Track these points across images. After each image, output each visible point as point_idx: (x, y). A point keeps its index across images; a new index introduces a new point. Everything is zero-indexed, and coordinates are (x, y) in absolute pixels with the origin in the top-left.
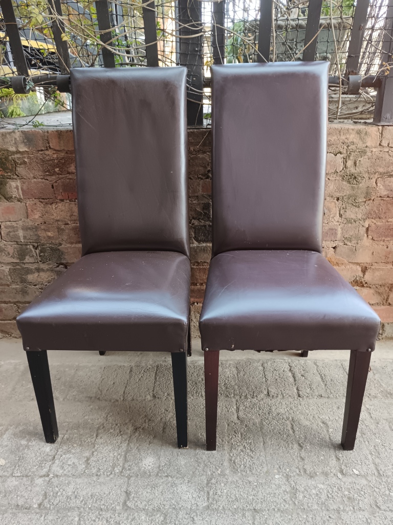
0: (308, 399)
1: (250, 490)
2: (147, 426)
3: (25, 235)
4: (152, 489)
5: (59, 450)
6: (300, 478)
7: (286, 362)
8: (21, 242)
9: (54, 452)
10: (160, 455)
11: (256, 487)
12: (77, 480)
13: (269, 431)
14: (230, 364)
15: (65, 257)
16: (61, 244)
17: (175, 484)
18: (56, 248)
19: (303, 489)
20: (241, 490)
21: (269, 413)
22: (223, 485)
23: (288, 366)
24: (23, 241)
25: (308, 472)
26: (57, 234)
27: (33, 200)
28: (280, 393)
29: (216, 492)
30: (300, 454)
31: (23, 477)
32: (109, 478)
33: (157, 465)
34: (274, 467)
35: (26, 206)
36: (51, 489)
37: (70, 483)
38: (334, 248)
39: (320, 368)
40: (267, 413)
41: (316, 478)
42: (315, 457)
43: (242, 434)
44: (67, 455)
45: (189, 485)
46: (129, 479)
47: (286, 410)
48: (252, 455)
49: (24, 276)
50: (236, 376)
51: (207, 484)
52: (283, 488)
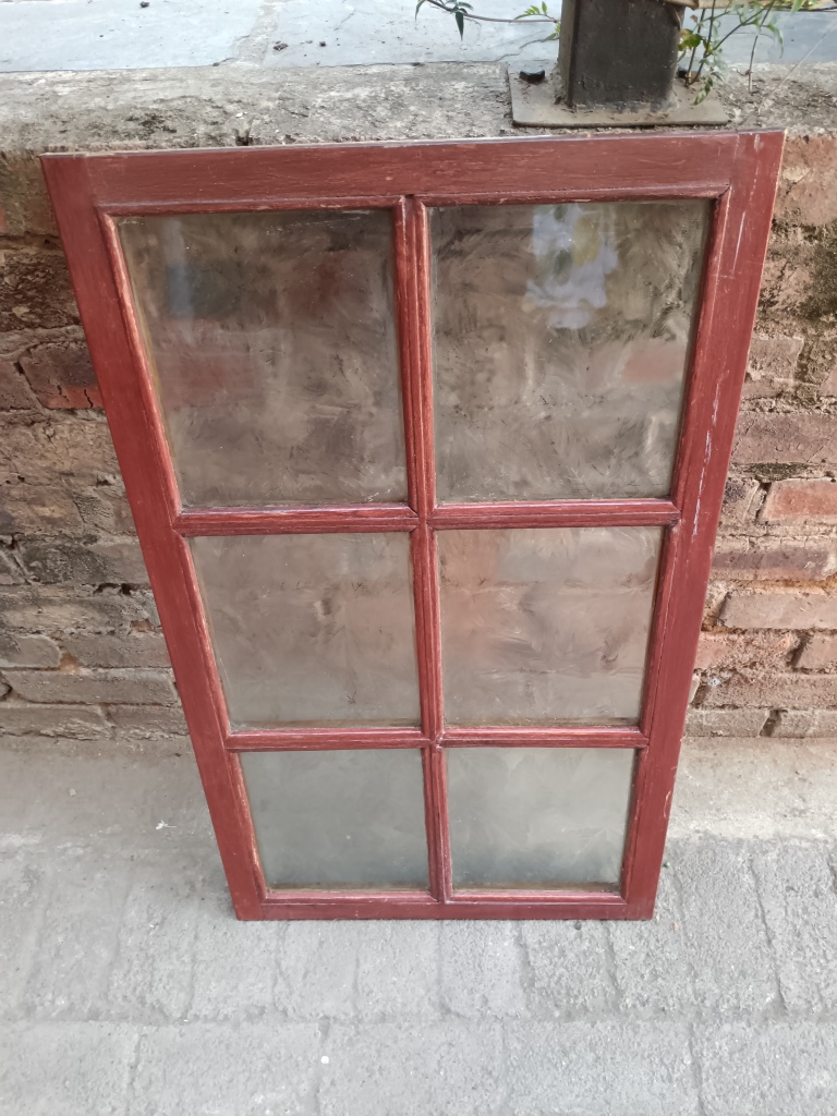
16: (93, 539)
18: (80, 548)
26: (75, 510)
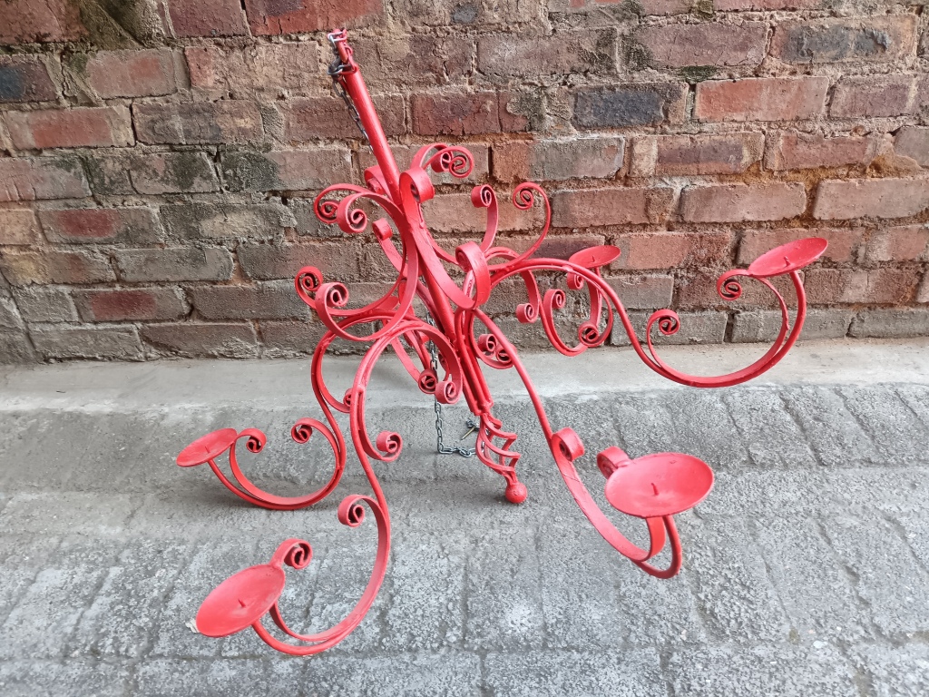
0: (842, 470)
1: (766, 678)
2: (498, 535)
3: (189, 127)
4: (540, 680)
5: (317, 595)
6: (872, 647)
7: (773, 392)
8: (181, 144)
9: (306, 598)
10: (542, 599)
11: (777, 669)
12: (368, 662)
13: (772, 542)
14: (651, 399)
15: (281, 177)
16: (268, 148)
17: (589, 665)
18: (260, 155)
19: (885, 673)
20: (743, 678)
21: (762, 502)
22: (699, 666)
23: (780, 400)
24: (184, 143)
25: (886, 632)
26: (261, 121)
27: (199, 41)
28: (777, 458)
29: (690, 685)
30: (858, 592)
31: (245, 658)
32: (438, 656)
33: (540, 623)
34: (805, 624)
35: (185, 56)
36: (312, 685)
37: (353, 670)
38: (893, 133)
39: (852, 402)
40: (758, 502)
41: (909, 646)
42: (893, 597)
43: (713, 550)
44: (337, 605)
45: (623, 668)
46: (483, 657)
47: (799, 494)
48: (748, 596)
49: (193, 225)
50: (670, 423)
51: (664, 664)
52: (840, 670)
